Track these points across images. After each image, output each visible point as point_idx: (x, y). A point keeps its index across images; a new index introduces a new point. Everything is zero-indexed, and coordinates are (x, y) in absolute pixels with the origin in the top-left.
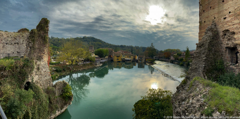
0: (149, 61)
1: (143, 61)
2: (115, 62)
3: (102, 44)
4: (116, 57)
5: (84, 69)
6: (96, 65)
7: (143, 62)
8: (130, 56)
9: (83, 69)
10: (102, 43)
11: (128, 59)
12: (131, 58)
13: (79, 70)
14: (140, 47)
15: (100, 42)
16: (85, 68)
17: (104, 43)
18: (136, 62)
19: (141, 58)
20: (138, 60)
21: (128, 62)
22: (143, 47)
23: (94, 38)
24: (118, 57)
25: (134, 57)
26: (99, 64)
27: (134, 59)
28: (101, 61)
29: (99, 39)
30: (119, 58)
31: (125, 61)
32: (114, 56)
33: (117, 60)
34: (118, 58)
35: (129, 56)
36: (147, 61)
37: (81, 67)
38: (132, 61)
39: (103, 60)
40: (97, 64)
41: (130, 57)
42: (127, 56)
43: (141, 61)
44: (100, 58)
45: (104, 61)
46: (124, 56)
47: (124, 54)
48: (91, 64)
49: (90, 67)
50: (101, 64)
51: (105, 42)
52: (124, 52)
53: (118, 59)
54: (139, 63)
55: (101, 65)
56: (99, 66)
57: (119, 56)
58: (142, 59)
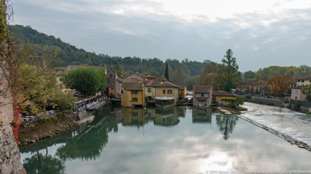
0: (227, 103)
1: (209, 102)
2: (126, 107)
3: (64, 52)
4: (129, 93)
5: (43, 138)
6: (78, 119)
7: (208, 104)
8: (171, 91)
9: (41, 136)
10: (63, 48)
11: (165, 98)
12: (174, 96)
13: (29, 143)
14: (183, 61)
15: (57, 47)
16: (46, 134)
17: (72, 51)
18: (188, 105)
19: (203, 96)
20: (195, 100)
21: (166, 107)
22: (191, 62)
23: (34, 32)
24: (135, 92)
25: (180, 91)
26: (84, 117)
27: (181, 96)
28: (88, 106)
29: (51, 36)
30: (138, 96)
31: (157, 105)
32: (125, 91)
33: (133, 101)
34: (135, 96)
35: (168, 91)
36: (220, 102)
37: (33, 130)
38: (175, 102)
39: (94, 103)
40: (80, 114)
41: (170, 92)
42: (161, 90)
43: (204, 103)
45: (96, 105)
46: (149, 91)
47: (149, 84)
48: (63, 118)
49: (61, 126)
50: (88, 116)
51: (73, 48)
52: (146, 79)
53: (135, 99)
54: (199, 108)
55: (91, 118)
56: (88, 122)
57: (137, 89)
58: (206, 96)
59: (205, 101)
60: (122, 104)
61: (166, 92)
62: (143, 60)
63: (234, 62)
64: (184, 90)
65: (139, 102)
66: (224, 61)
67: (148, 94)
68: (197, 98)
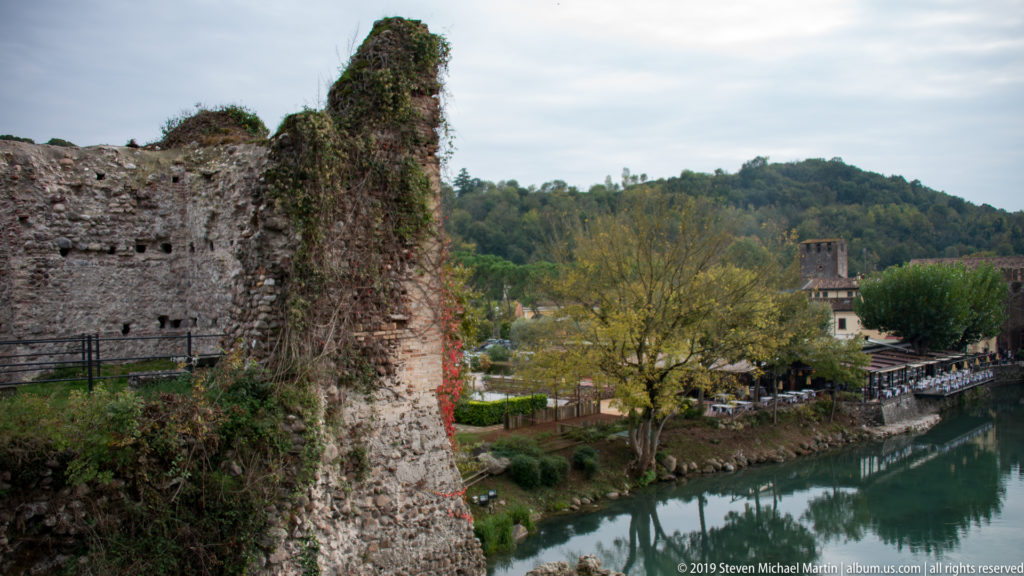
3: (925, 220)
5: (758, 462)
6: (879, 420)
9: (755, 456)
10: (923, 210)
13: (717, 469)
15: (907, 208)
16: (770, 453)
17: (953, 213)
23: (850, 172)
26: (901, 416)
28: (923, 384)
29: (894, 179)
37: (737, 438)
39: (946, 377)
40: (888, 408)
44: (916, 357)
45: (952, 381)
48: (828, 414)
49: (820, 436)
50: (922, 412)
51: (957, 204)
55: (927, 421)
56: (908, 431)
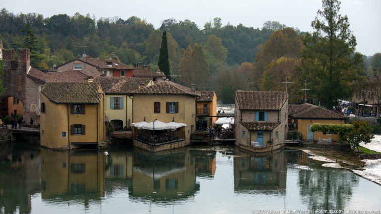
0: (328, 139)
1: (280, 136)
2: (54, 150)
4: (62, 111)
7: (276, 142)
8: (176, 104)
11: (160, 125)
12: (183, 119)
14: (208, 26)
18: (223, 144)
19: (261, 118)
20: (241, 129)
21: (163, 148)
22: (229, 28)
24: (78, 108)
25: (201, 107)
27: (203, 121)
30: (88, 119)
31: (137, 143)
32: (50, 106)
33: (72, 132)
34: (77, 119)
35: (168, 104)
36: (309, 136)
38: (188, 136)
41: (173, 108)
42: (150, 103)
43: (266, 138)
46: (117, 106)
47: (115, 88)
52: (109, 74)
53: (79, 129)
54: (252, 152)
57: (85, 100)
58: (269, 118)
59: (270, 131)
60: (43, 141)
61: (163, 108)
62: (100, 23)
63: (345, 27)
64: (210, 102)
65: (90, 137)
66: (318, 25)
67: (114, 115)
68: (245, 125)
